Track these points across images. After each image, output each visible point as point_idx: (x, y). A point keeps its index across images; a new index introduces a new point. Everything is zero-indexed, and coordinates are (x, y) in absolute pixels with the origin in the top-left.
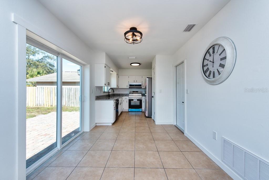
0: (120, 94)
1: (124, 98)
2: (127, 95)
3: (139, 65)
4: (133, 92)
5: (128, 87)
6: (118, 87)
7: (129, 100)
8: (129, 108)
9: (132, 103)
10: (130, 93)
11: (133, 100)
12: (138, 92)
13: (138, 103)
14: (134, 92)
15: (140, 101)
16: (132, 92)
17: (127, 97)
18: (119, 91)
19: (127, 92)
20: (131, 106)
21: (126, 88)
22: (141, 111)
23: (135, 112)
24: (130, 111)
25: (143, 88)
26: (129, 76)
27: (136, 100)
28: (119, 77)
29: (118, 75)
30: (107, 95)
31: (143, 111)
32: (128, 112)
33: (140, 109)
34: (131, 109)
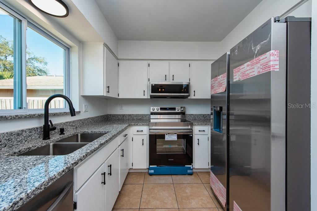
0: (124, 115)
1: (133, 130)
2: (143, 120)
4: (161, 109)
5: (147, 96)
7: (150, 135)
8: (150, 164)
9: (160, 147)
10: (152, 114)
11: (162, 136)
12: (177, 111)
13: (180, 147)
14: (165, 109)
16: (159, 111)
17: (145, 129)
19: (145, 110)
21: (141, 96)
22: (191, 174)
23: (171, 175)
24: (152, 171)
25: (192, 97)
26: (151, 63)
27: (175, 138)
28: (121, 63)
29: (118, 59)
30: (30, 130)
31: (194, 171)
32: (148, 175)
33: (186, 166)
34: (156, 166)
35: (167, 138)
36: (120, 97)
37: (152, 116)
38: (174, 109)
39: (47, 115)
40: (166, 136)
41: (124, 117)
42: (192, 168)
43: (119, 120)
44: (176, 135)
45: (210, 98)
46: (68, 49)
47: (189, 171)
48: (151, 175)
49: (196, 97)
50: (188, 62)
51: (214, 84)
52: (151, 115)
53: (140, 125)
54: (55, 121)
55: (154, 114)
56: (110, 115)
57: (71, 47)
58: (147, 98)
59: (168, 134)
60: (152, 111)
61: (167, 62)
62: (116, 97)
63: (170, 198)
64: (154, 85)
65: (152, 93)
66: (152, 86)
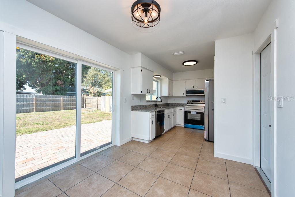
0: (175, 104)
1: (178, 109)
2: (183, 105)
3: (195, 63)
4: (193, 101)
5: (185, 95)
7: (185, 112)
8: (185, 123)
9: (189, 117)
10: (188, 103)
11: (190, 112)
12: (200, 102)
13: (198, 117)
14: (195, 101)
15: (202, 114)
16: (191, 102)
17: (183, 109)
18: (174, 100)
19: (185, 101)
20: (187, 121)
21: (182, 95)
23: (194, 128)
24: (186, 126)
26: (187, 81)
27: (196, 113)
28: (174, 82)
30: (152, 105)
32: (184, 128)
33: (201, 126)
34: (187, 124)
35: (192, 113)
36: (173, 96)
37: (188, 105)
38: (199, 101)
39: (156, 102)
40: (191, 112)
46: (157, 82)
47: (202, 128)
48: (186, 128)
53: (181, 107)
54: (157, 103)
56: (169, 103)
59: (193, 111)
61: (194, 80)
62: (172, 96)
65: (187, 94)
66: (187, 91)
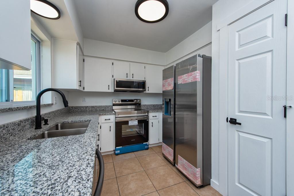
0: (86, 107)
1: (102, 118)
2: (107, 110)
4: (122, 101)
5: (112, 90)
6: (81, 89)
7: (116, 123)
8: (116, 146)
9: (126, 131)
12: (134, 102)
14: (125, 101)
15: (144, 123)
16: (120, 103)
17: (112, 118)
19: (108, 102)
20: (120, 140)
22: (147, 149)
23: (133, 152)
24: (118, 152)
25: (147, 92)
26: (115, 62)
27: (136, 123)
29: (83, 55)
31: (150, 146)
32: (115, 156)
33: (144, 143)
34: (121, 147)
35: (131, 123)
36: (85, 90)
38: (132, 101)
40: (129, 122)
41: (87, 109)
42: (148, 144)
43: (82, 111)
44: (137, 120)
45: (162, 93)
46: (38, 42)
47: (146, 147)
48: (117, 155)
49: (149, 92)
50: (144, 65)
51: (165, 84)
52: (113, 106)
53: (108, 115)
55: (116, 106)
56: (72, 107)
57: (42, 41)
58: (111, 91)
59: (131, 120)
60: (114, 103)
61: (128, 63)
63: (137, 166)
64: (118, 81)
65: (116, 87)
